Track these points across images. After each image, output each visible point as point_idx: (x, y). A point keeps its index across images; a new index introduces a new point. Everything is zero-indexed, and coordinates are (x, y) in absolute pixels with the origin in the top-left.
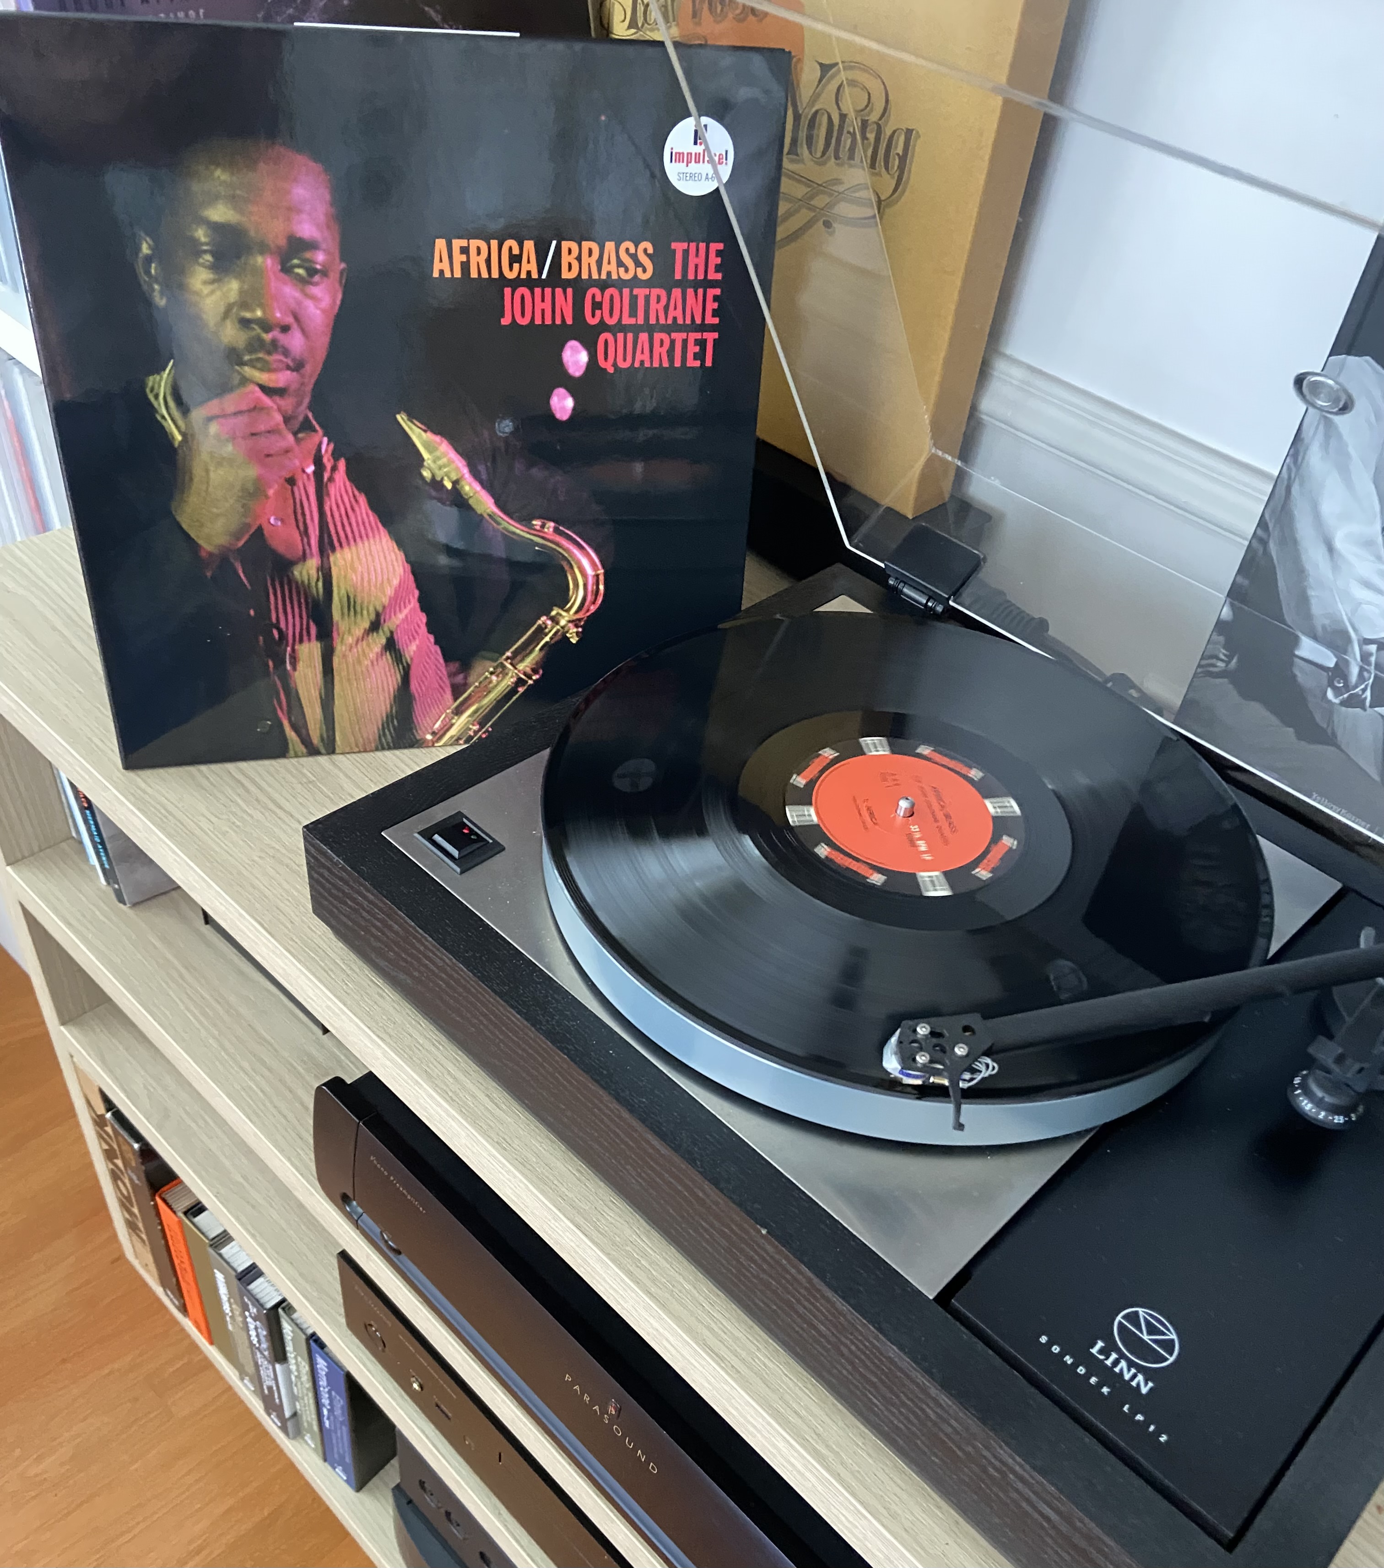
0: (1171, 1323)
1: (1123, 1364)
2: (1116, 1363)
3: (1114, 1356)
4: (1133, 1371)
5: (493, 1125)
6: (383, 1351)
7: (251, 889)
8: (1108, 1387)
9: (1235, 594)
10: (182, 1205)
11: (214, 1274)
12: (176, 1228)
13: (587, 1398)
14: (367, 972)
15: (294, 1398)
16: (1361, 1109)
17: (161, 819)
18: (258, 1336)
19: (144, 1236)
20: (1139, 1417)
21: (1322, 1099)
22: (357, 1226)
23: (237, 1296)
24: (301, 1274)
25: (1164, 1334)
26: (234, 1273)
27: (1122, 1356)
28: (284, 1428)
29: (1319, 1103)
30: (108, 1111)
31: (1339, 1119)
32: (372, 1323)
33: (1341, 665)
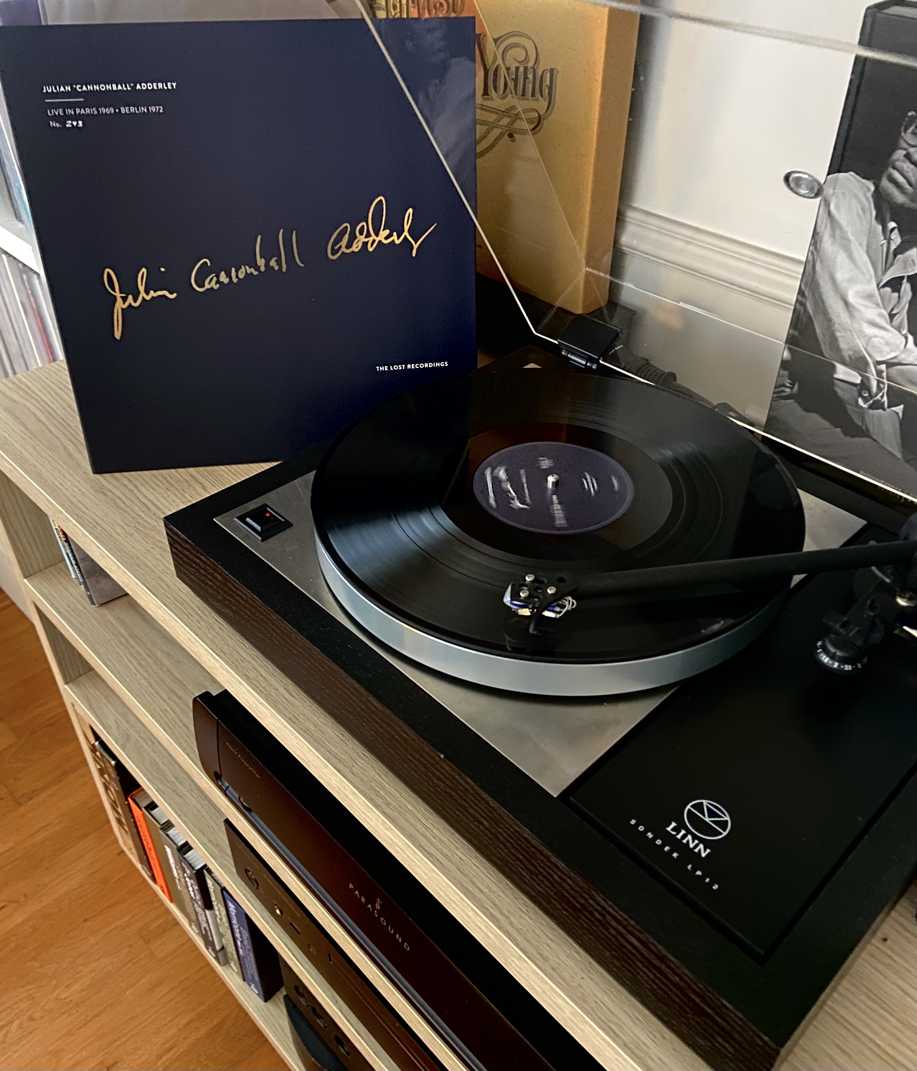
0: (726, 810)
1: (689, 837)
2: (684, 836)
3: (683, 832)
4: (696, 842)
5: (287, 707)
6: (257, 888)
7: (144, 567)
8: (677, 853)
9: (791, 341)
10: (144, 804)
11: (165, 849)
12: (142, 819)
13: (363, 900)
14: (213, 615)
15: (221, 936)
16: (865, 660)
17: (92, 528)
18: (193, 891)
19: (126, 828)
20: (699, 873)
21: (835, 653)
22: (226, 795)
23: (179, 862)
24: (210, 841)
25: (721, 817)
26: (175, 847)
27: (689, 832)
28: (217, 958)
29: (833, 657)
30: (96, 741)
31: (848, 668)
32: (249, 868)
33: (865, 381)
